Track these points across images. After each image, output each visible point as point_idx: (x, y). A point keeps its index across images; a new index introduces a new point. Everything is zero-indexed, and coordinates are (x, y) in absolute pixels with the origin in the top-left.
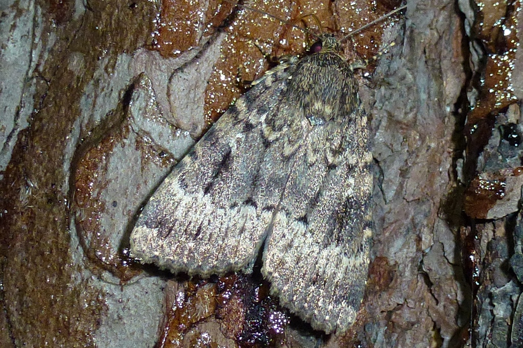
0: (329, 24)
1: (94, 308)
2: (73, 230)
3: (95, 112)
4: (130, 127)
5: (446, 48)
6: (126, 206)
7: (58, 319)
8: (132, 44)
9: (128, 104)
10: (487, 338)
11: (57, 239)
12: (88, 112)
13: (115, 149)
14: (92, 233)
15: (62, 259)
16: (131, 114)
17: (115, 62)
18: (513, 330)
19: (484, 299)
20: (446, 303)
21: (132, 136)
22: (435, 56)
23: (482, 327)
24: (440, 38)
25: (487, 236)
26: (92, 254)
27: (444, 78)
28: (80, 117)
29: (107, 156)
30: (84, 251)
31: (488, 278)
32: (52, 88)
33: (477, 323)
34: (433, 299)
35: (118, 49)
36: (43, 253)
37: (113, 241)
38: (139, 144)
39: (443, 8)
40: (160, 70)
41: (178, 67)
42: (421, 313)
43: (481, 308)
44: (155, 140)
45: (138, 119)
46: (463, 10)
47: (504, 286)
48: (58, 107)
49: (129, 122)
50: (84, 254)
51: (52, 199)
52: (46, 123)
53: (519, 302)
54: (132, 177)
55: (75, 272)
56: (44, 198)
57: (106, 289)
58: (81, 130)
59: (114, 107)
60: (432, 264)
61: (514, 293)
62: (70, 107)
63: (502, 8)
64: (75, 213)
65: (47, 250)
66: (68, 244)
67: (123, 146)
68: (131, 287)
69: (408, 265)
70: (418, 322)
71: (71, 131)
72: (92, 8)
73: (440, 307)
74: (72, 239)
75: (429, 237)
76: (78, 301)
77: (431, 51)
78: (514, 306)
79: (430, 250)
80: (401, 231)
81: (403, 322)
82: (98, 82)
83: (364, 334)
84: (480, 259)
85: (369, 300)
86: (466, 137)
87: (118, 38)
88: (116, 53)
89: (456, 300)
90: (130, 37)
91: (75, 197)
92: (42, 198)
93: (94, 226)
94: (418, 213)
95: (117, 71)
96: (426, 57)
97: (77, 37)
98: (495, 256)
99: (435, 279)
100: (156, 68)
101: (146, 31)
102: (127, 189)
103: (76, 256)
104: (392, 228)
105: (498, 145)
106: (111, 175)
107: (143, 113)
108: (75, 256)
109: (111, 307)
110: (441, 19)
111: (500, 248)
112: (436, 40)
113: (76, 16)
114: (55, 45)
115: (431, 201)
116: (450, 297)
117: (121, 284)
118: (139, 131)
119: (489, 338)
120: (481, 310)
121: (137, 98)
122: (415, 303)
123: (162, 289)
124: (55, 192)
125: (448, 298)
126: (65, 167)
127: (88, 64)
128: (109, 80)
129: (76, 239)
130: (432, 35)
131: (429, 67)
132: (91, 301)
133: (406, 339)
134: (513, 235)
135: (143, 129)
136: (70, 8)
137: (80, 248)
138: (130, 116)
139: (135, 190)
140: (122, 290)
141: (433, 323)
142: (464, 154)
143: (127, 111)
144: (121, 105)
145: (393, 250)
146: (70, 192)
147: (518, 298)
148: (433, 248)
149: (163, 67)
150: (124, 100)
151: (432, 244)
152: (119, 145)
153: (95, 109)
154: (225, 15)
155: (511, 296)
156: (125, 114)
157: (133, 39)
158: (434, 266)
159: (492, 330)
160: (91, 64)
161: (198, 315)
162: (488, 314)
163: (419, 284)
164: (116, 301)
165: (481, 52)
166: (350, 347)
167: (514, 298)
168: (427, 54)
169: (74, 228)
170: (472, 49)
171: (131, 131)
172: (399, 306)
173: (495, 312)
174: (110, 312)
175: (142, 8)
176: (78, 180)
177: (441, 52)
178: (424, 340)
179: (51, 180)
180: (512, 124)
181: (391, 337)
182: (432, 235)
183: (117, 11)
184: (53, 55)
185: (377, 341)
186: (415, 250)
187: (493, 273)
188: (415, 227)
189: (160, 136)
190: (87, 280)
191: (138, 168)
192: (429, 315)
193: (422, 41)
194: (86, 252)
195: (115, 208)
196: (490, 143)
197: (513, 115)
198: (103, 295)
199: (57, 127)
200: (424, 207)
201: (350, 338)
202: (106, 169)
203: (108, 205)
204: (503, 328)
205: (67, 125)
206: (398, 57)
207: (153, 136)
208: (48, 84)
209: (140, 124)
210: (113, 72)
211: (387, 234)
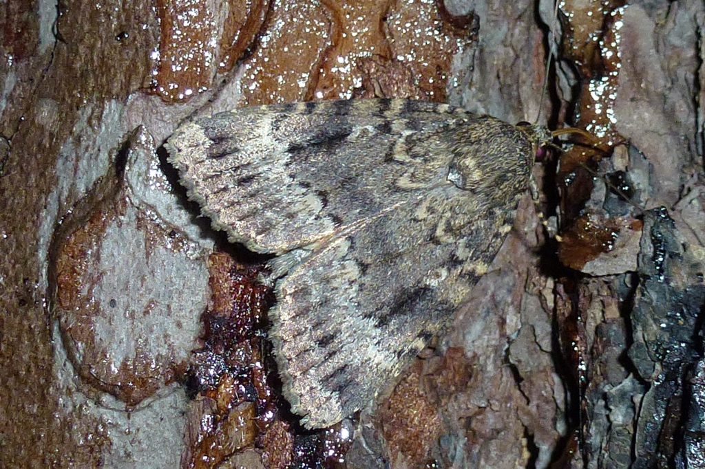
0: (381, 51)
1: (93, 443)
2: (57, 340)
3: (78, 181)
4: (127, 199)
5: (525, 70)
6: (128, 306)
7: (44, 460)
8: (124, 87)
9: (123, 169)
10: (603, 452)
11: (37, 354)
12: (68, 180)
13: (109, 230)
14: (84, 344)
15: (44, 381)
16: (128, 181)
17: (102, 113)
18: (637, 441)
19: (595, 401)
20: (539, 401)
21: (131, 212)
22: (511, 81)
23: (595, 437)
24: (517, 57)
25: (594, 318)
26: (86, 373)
27: (525, 110)
28: (57, 187)
29: (99, 239)
30: (75, 369)
31: (599, 373)
32: (14, 148)
33: (588, 431)
34: (523, 397)
35: (105, 94)
36: (18, 372)
37: (113, 354)
38: (140, 223)
39: (520, 18)
40: (163, 121)
41: (186, 116)
42: (508, 417)
43: (593, 412)
44: (162, 215)
45: (138, 188)
46: (546, 21)
47: (621, 383)
48: (25, 173)
49: (126, 194)
50: (74, 372)
51: (25, 300)
52: (10, 196)
53: (643, 404)
54: (134, 266)
55: (64, 397)
56: (13, 298)
57: (108, 417)
58: (60, 204)
59: (104, 173)
60: (520, 354)
61: (635, 392)
62: (42, 174)
63: (597, 18)
64: (59, 318)
65: (23, 369)
66: (51, 360)
67: (120, 225)
68: (140, 413)
69: (489, 356)
70: (505, 428)
71: (45, 207)
72: (65, 38)
73: (532, 408)
74: (57, 353)
75: (515, 319)
76: (70, 434)
77: (506, 75)
78: (637, 409)
79: (518, 334)
80: (479, 312)
81: (486, 430)
82: (80, 139)
83: (440, 449)
84: (586, 347)
85: (443, 404)
86: (559, 189)
87: (104, 80)
88: (101, 100)
89: (553, 397)
90: (121, 77)
91: (58, 296)
92: (11, 298)
93: (86, 333)
94: (500, 287)
95: (105, 124)
96: (500, 83)
97: (45, 79)
98: (607, 344)
99: (526, 372)
100: (157, 119)
101: (141, 69)
102: (128, 282)
103: (64, 374)
104: (467, 309)
105: (603, 200)
106: (105, 264)
107: (144, 179)
108: (62, 376)
109: (115, 440)
110: (517, 31)
111: (613, 333)
112: (512, 60)
113: (42, 50)
114: (14, 89)
115: (516, 271)
116: (545, 394)
117: (127, 411)
118: (140, 205)
119: (606, 451)
120: (593, 416)
121: (135, 161)
122: (501, 405)
123: (183, 413)
124: (29, 290)
125: (543, 395)
126: (40, 255)
127: (64, 115)
128: (95, 136)
129: (63, 352)
130: (507, 54)
131: (505, 96)
132: (87, 435)
133: (490, 452)
134: (631, 318)
135: (145, 201)
136: (32, 39)
137: (69, 365)
138: (127, 184)
139: (140, 283)
140: (129, 418)
141: (524, 428)
142: (558, 210)
143: (123, 179)
144: (113, 171)
145: (469, 338)
146: (50, 290)
147: (642, 399)
148: (522, 332)
149: (167, 116)
150: (117, 163)
151: (520, 327)
152: (114, 224)
153: (77, 176)
154: (246, 44)
155: (632, 397)
156: (119, 182)
157: (124, 81)
158: (524, 356)
159: (608, 442)
160: (68, 114)
161: (232, 444)
162: (603, 420)
163: (504, 379)
164: (121, 432)
165: (571, 75)
166: (422, 467)
167: (637, 399)
168: (502, 79)
169: (59, 339)
170: (558, 72)
171: (130, 205)
172: (481, 410)
173: (612, 418)
174: (114, 447)
175: (135, 39)
176: (60, 274)
177: (519, 76)
178: (514, 450)
179: (22, 275)
180: (620, 173)
181: (471, 451)
182: (519, 315)
183: (100, 43)
184: (13, 104)
185: (456, 457)
186: (497, 336)
187: (606, 366)
188: (496, 306)
189: (167, 209)
190: (81, 406)
191: (141, 255)
192: (518, 418)
193: (495, 63)
194: (78, 369)
195: (113, 309)
196: (592, 198)
197: (620, 160)
198: (104, 426)
199: (26, 202)
200: (506, 279)
201: (421, 455)
202: (97, 257)
203: (104, 306)
204: (624, 437)
205: (39, 199)
206: (467, 86)
207: (159, 210)
208: (8, 143)
209: (140, 194)
210: (100, 127)
211: (461, 317)
